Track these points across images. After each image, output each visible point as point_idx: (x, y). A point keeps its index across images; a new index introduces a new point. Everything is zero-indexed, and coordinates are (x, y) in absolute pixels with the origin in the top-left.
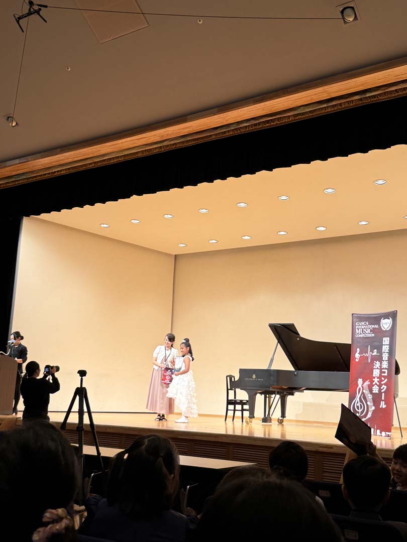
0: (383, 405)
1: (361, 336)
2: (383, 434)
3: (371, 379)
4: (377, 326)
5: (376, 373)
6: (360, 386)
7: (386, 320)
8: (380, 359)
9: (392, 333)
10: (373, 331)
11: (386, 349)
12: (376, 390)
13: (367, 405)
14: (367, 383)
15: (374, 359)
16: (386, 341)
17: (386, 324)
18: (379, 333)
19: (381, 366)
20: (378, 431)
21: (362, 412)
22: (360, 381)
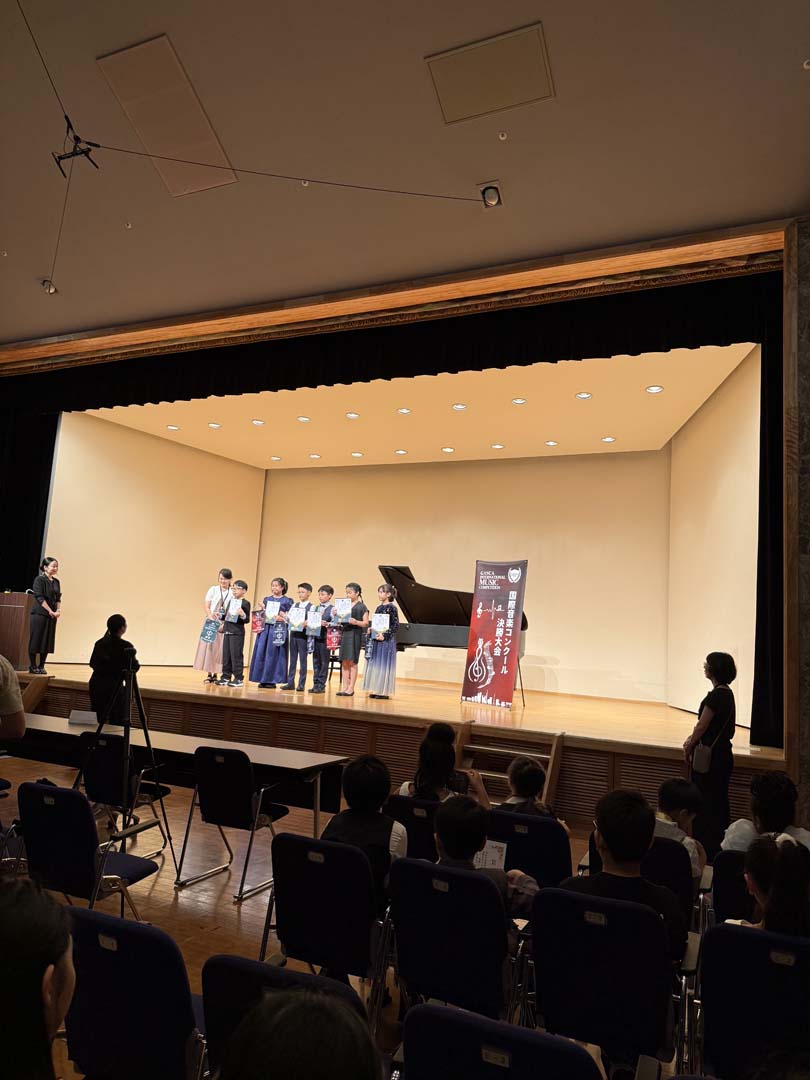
0: (504, 670)
1: (485, 588)
2: (503, 704)
3: (493, 638)
4: (503, 578)
5: (499, 632)
6: (480, 647)
7: (515, 571)
8: (505, 616)
9: (520, 587)
10: (499, 582)
11: (512, 604)
12: (497, 652)
13: (487, 670)
14: (488, 644)
15: (498, 615)
16: (513, 595)
17: (514, 575)
18: (506, 585)
19: (505, 625)
20: (497, 701)
21: (481, 678)
22: (480, 642)
